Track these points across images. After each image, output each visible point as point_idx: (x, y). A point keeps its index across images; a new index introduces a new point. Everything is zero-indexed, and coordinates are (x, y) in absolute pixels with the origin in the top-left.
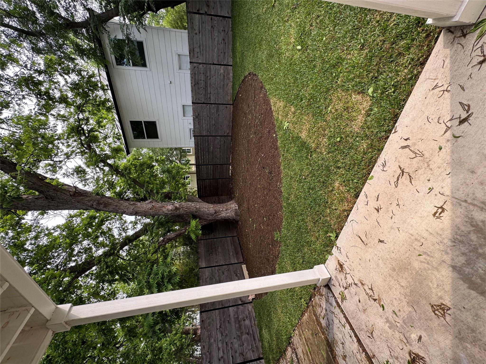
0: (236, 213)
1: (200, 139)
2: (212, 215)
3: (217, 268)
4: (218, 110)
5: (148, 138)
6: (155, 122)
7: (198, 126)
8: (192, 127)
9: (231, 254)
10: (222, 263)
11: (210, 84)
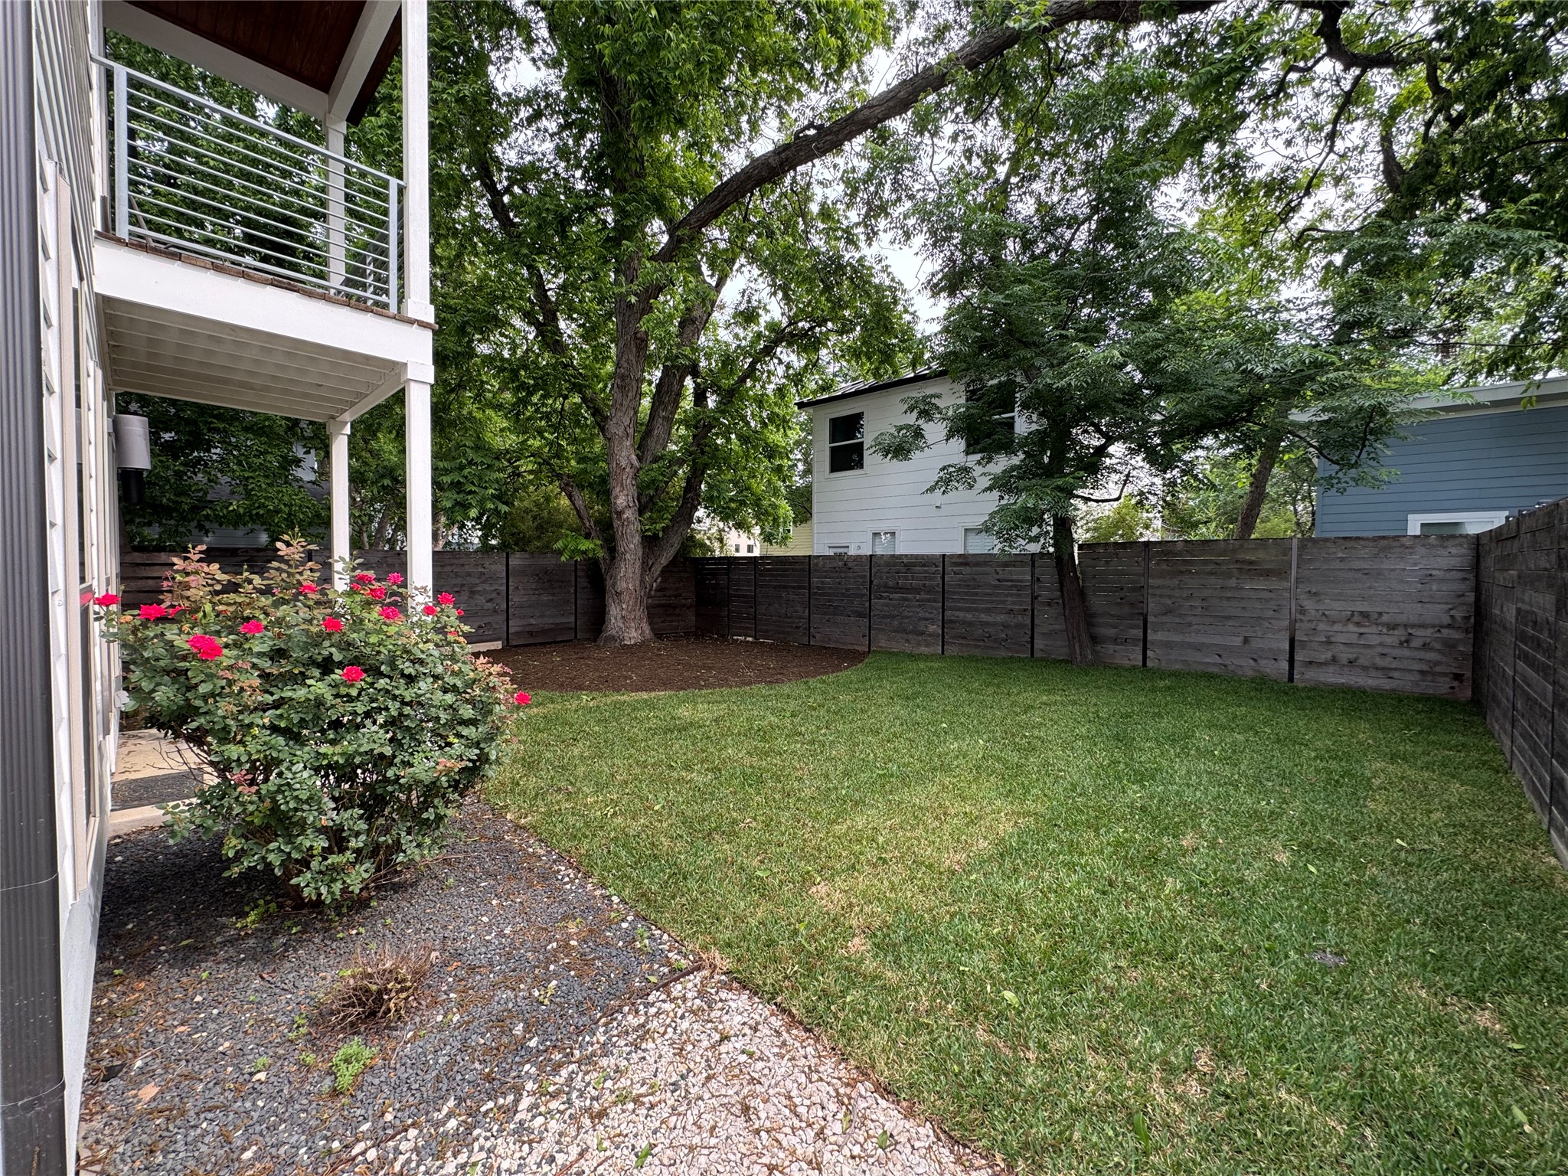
0: (613, 638)
1: (803, 570)
2: (614, 585)
3: (504, 588)
4: (860, 615)
5: (833, 449)
6: (862, 467)
7: (828, 566)
8: (852, 552)
9: (532, 621)
10: (515, 599)
11: (906, 599)
